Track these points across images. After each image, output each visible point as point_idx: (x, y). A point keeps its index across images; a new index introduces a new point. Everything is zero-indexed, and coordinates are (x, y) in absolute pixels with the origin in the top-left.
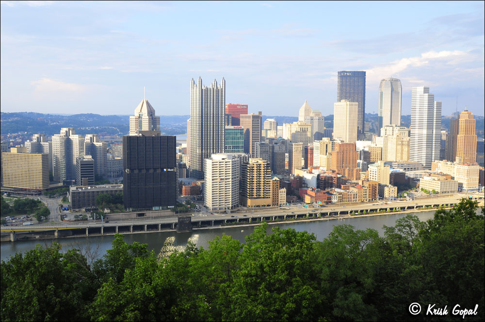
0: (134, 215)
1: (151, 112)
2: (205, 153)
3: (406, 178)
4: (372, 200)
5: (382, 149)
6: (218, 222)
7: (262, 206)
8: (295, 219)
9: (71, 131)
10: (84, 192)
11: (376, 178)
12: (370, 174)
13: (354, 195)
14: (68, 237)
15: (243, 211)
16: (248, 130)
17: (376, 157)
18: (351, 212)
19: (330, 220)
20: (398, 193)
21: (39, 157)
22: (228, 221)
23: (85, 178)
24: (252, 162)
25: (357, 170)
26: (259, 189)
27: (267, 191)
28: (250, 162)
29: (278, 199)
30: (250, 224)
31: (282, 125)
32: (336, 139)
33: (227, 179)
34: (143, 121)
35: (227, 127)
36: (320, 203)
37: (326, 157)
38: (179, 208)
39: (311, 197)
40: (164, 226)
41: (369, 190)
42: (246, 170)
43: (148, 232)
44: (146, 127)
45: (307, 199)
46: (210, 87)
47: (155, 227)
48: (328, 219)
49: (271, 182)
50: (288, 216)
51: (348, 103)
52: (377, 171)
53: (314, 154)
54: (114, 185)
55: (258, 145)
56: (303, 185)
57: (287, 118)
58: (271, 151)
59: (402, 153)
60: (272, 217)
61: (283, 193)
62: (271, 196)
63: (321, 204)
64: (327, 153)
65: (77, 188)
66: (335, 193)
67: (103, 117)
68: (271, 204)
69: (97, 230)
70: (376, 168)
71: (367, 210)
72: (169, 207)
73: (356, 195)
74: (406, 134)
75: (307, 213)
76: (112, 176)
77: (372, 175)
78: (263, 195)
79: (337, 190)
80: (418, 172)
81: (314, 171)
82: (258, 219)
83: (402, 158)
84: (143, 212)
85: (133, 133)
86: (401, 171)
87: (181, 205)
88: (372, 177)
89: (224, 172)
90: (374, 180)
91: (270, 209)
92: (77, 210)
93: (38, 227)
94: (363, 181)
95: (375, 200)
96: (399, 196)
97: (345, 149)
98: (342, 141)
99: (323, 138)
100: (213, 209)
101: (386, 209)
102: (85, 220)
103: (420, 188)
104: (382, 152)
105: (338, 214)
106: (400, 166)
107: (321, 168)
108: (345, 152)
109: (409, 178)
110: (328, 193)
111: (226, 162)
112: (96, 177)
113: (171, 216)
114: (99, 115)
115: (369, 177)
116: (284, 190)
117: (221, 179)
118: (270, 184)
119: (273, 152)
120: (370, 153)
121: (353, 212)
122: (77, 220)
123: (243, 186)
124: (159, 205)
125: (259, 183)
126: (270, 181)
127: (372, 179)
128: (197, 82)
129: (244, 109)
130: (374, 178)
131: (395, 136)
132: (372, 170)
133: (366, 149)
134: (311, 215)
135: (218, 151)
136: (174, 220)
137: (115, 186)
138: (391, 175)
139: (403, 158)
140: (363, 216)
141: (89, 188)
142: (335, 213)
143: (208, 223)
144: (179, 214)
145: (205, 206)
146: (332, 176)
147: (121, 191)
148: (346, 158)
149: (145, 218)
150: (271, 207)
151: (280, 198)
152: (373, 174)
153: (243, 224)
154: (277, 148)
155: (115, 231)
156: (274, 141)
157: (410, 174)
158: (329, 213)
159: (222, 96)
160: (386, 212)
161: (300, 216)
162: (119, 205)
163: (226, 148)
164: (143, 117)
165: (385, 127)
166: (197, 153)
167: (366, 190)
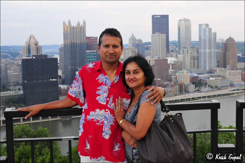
1: (36, 44)
4: (181, 93)
18: (169, 101)
25: (169, 76)
34: (31, 49)
51: (160, 34)
52: (182, 76)
59: (194, 64)
70: (182, 74)
73: (171, 90)
74: (195, 52)
76: (11, 85)
80: (205, 75)
83: (194, 67)
85: (24, 57)
86: (196, 75)
90: (181, 81)
96: (197, 90)
97: (161, 63)
98: (159, 58)
101: (190, 99)
103: (208, 85)
104: (182, 64)
109: (200, 79)
120: (175, 65)
121: (171, 101)
131: (189, 54)
132: (179, 75)
133: (173, 63)
137: (17, 92)
152: (180, 77)
157: (200, 77)
159: (83, 31)
160: (190, 101)
164: (31, 46)
165: (183, 49)
166: (68, 68)
167: (177, 87)
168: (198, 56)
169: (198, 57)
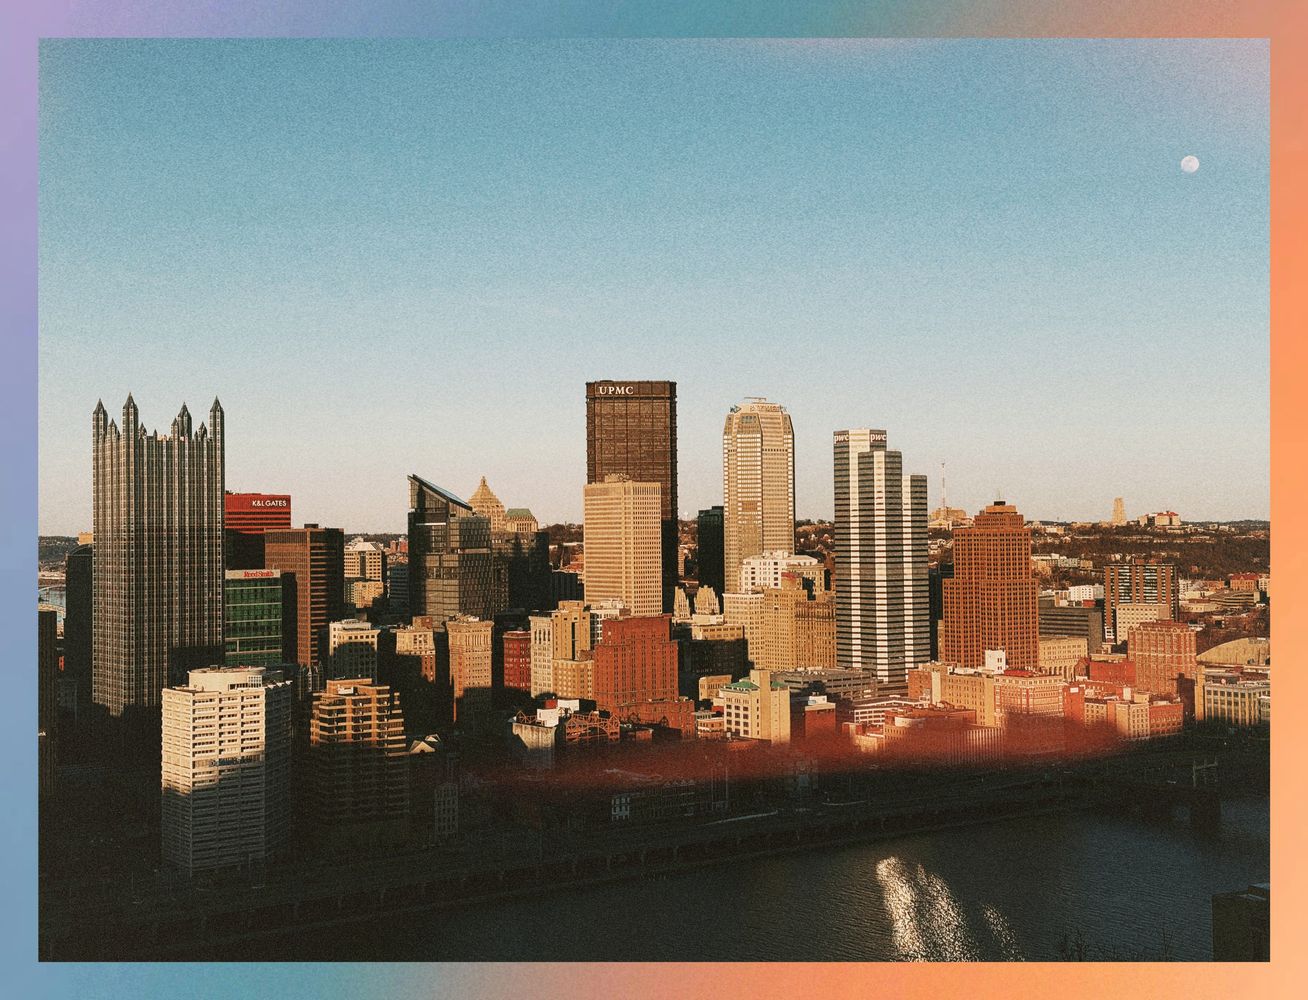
5: (745, 634)
11: (749, 728)
12: (726, 717)
24: (335, 692)
25: (680, 706)
28: (330, 694)
29: (430, 818)
33: (249, 758)
35: (230, 574)
37: (571, 664)
51: (629, 484)
52: (749, 706)
53: (534, 658)
64: (577, 653)
77: (734, 718)
81: (539, 714)
88: (734, 726)
90: (743, 735)
97: (638, 637)
98: (624, 611)
99: (560, 604)
107: (562, 705)
108: (637, 645)
115: (726, 725)
116: (452, 785)
117: (229, 761)
129: (279, 510)
130: (741, 728)
132: (733, 705)
148: (643, 664)
152: (738, 716)
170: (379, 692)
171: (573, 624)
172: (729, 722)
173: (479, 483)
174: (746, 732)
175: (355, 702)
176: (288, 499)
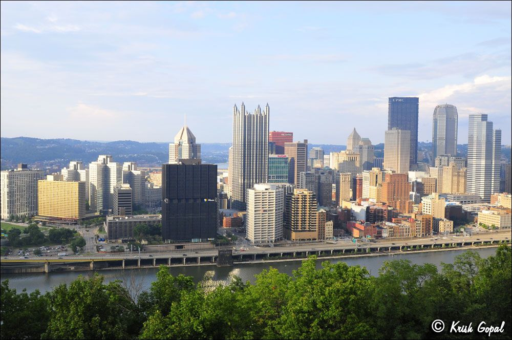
0: (172, 247)
1: (192, 140)
2: (247, 183)
3: (463, 212)
4: (426, 235)
5: (436, 180)
6: (260, 256)
7: (307, 240)
8: (342, 255)
9: (108, 159)
10: (121, 223)
11: (430, 211)
12: (423, 207)
13: (406, 229)
14: (104, 269)
15: (287, 245)
16: (293, 159)
17: (430, 189)
18: (403, 247)
19: (380, 256)
20: (454, 228)
21: (76, 185)
22: (271, 255)
23: (123, 208)
24: (297, 192)
25: (409, 203)
26: (304, 221)
27: (313, 223)
28: (295, 193)
29: (324, 232)
30: (294, 258)
31: (329, 154)
32: (387, 169)
33: (270, 210)
34: (183, 149)
35: (271, 156)
36: (369, 237)
37: (375, 188)
38: (219, 241)
39: (360, 230)
40: (203, 259)
41: (422, 224)
42: (291, 201)
43: (187, 265)
44: (186, 155)
45: (356, 233)
46: (253, 113)
47: (194, 260)
48: (378, 255)
49: (317, 215)
50: (335, 251)
51: (400, 131)
52: (431, 204)
53: (363, 185)
54: (152, 215)
55: (303, 175)
56: (351, 218)
57: (334, 147)
58: (317, 181)
59: (458, 185)
60: (318, 252)
61: (329, 226)
62: (317, 229)
63: (371, 239)
64: (377, 184)
65: (114, 218)
66: (385, 227)
67: (143, 144)
68: (317, 238)
69: (134, 262)
70: (430, 201)
71: (420, 246)
72: (209, 239)
73: (409, 229)
74: (462, 165)
75: (356, 248)
76: (150, 205)
77: (425, 208)
78: (309, 228)
79: (387, 223)
80: (476, 205)
81: (362, 203)
82: (303, 253)
83: (458, 190)
84: (182, 244)
85: (172, 161)
86: (458, 204)
87: (222, 237)
88: (425, 210)
89: (267, 204)
90: (428, 213)
91: (316, 243)
92: (114, 241)
93: (73, 258)
94: (416, 214)
95: (429, 235)
96: (456, 231)
97: (397, 180)
98: (393, 172)
99: (373, 168)
100: (255, 242)
101: (441, 245)
102: (121, 251)
103: (479, 222)
104: (436, 184)
105: (389, 250)
106: (456, 198)
107: (370, 200)
108: (396, 183)
109: (466, 212)
110: (378, 226)
111: (269, 193)
112: (133, 207)
113: (211, 249)
114: (138, 142)
115: (423, 210)
116: (331, 223)
117: (264, 211)
118: (316, 216)
119: (319, 183)
120: (423, 185)
121: (405, 248)
122: (114, 251)
123: (287, 219)
124: (199, 237)
125: (304, 214)
126: (316, 213)
127: (425, 213)
128: (240, 109)
129: (289, 137)
130: (428, 211)
131: (450, 167)
132: (426, 203)
133: (419, 180)
134: (359, 250)
135: (261, 180)
136: (215, 253)
137: (153, 217)
138: (446, 209)
139: (460, 190)
140: (416, 252)
141: (127, 218)
142: (385, 248)
143: (250, 257)
144: (219, 247)
145: (246, 239)
146: (383, 208)
147: (159, 221)
148: (398, 189)
149: (184, 250)
150: (317, 241)
151: (326, 232)
152: (427, 207)
153: (287, 259)
154: (323, 178)
155: (152, 264)
156: (321, 170)
157: (467, 208)
158: (379, 248)
159: (265, 123)
160: (441, 249)
161: (348, 251)
162: (157, 237)
163: (269, 177)
164: (183, 145)
165: (440, 157)
166: (239, 183)
167: (420, 224)
168: (466, 170)
169: (466, 173)
170: (309, 193)
171: (377, 176)
172: (424, 209)
173: (353, 130)
174: (429, 212)
175: (302, 196)
176: (292, 133)
